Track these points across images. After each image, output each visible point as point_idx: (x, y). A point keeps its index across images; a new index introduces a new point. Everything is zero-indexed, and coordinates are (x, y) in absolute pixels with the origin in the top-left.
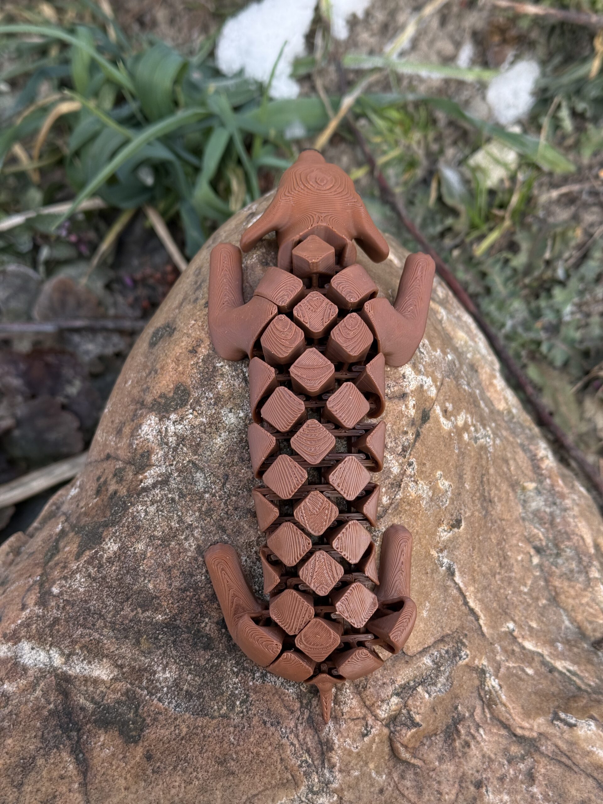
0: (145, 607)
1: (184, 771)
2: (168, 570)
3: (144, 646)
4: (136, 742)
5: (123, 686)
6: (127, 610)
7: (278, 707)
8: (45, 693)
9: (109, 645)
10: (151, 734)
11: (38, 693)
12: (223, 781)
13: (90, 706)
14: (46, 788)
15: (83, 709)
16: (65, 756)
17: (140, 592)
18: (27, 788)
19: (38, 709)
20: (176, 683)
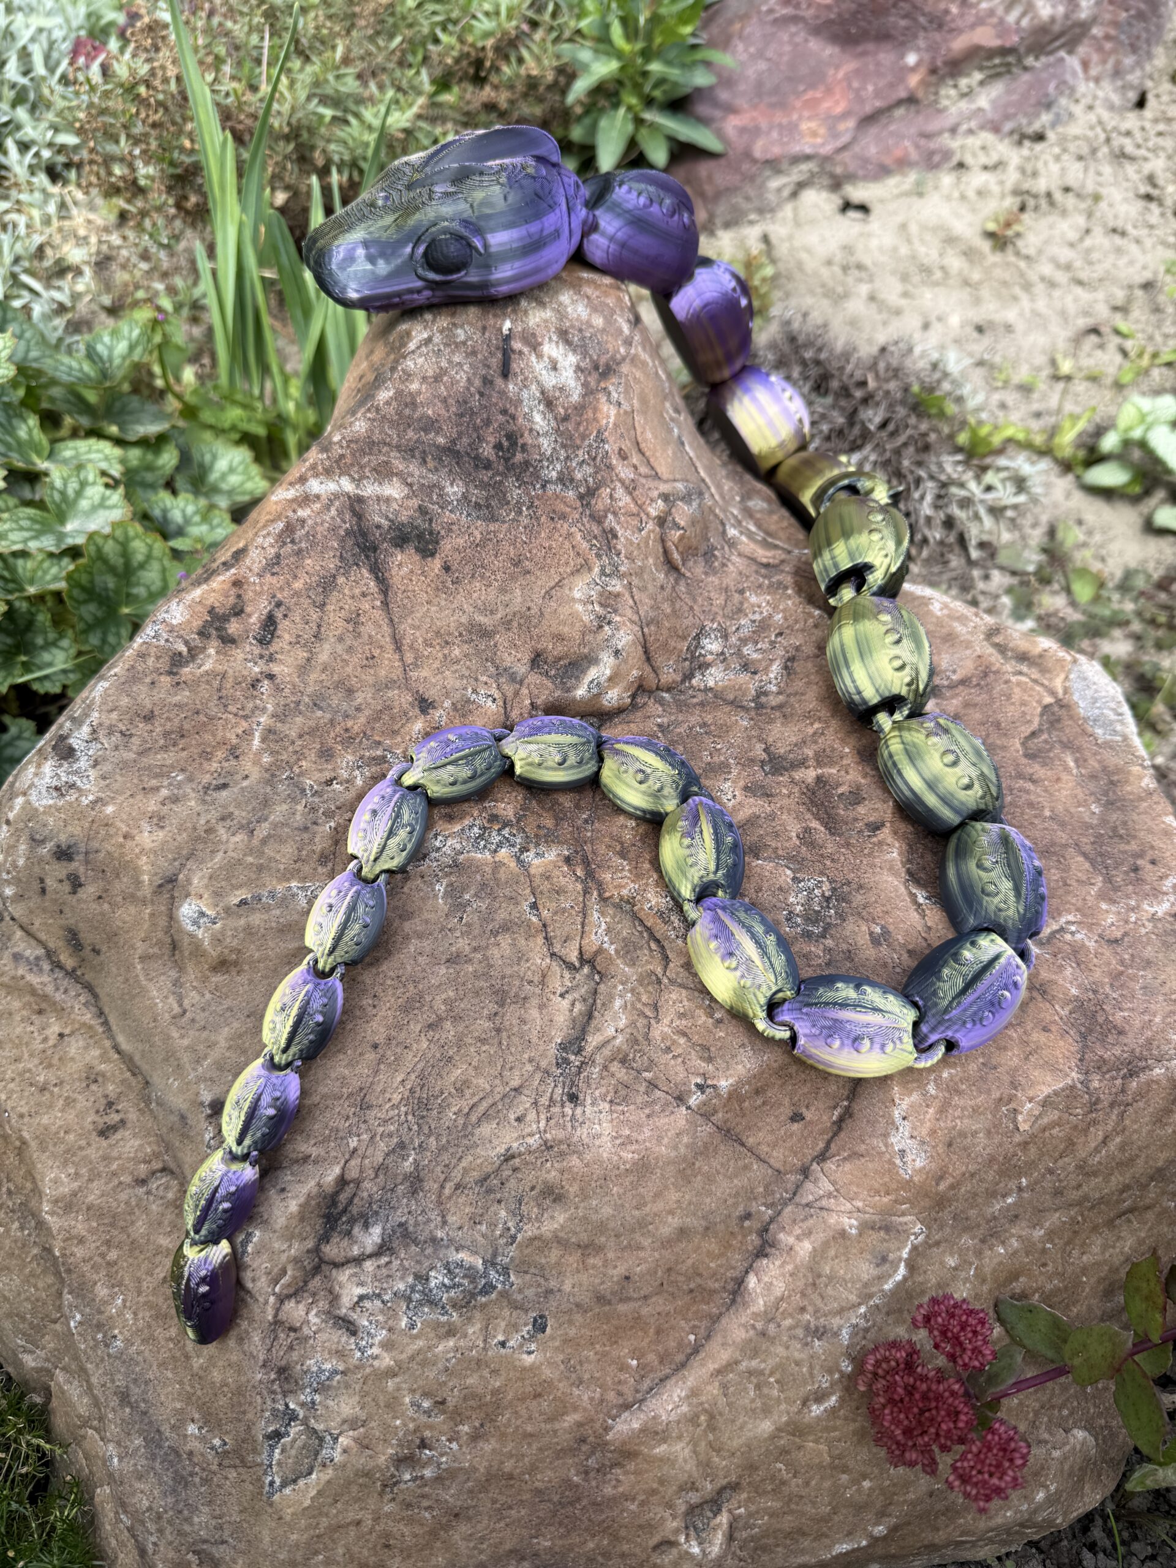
0: (426, 430)
1: (482, 577)
2: (445, 401)
3: (431, 464)
4: (433, 555)
5: (415, 503)
6: (410, 434)
7: (561, 507)
8: (340, 513)
9: (398, 464)
10: (447, 546)
11: (333, 512)
12: (522, 581)
13: (385, 523)
14: (349, 605)
15: (378, 527)
16: (365, 572)
17: (420, 419)
18: (330, 607)
19: (333, 529)
20: (465, 496)
